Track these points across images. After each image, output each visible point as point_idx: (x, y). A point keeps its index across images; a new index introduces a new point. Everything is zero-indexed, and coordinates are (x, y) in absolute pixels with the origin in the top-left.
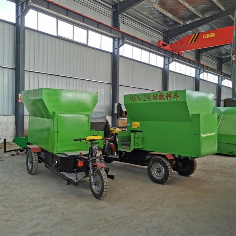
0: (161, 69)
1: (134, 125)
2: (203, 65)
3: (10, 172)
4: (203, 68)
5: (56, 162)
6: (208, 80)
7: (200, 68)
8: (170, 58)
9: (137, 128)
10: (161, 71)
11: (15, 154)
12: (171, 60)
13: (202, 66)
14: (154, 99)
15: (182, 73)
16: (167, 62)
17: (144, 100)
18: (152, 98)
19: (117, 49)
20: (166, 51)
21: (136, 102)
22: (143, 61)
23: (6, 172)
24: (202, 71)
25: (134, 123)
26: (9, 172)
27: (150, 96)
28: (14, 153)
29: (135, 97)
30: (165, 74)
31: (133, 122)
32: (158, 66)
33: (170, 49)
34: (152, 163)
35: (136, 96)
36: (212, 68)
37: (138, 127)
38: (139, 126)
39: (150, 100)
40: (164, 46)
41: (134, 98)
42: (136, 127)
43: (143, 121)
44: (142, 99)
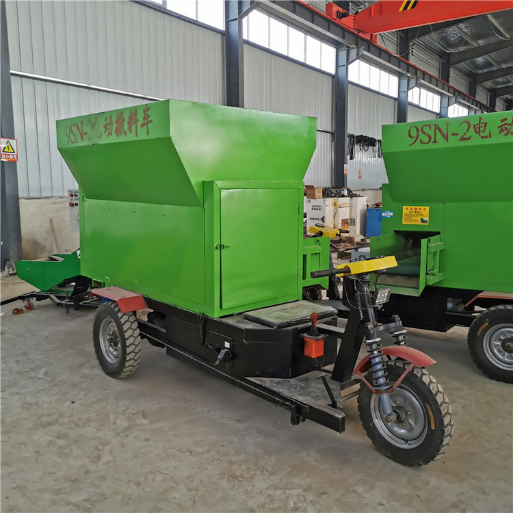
0: (330, 78)
1: (405, 214)
2: (416, 69)
3: (46, 373)
4: (416, 75)
5: (227, 345)
6: (422, 106)
7: (409, 75)
8: (352, 48)
9: (419, 223)
10: (329, 81)
11: (24, 309)
12: (353, 53)
13: (414, 70)
14: (505, 132)
15: (373, 87)
16: (343, 61)
17: (462, 139)
18: (495, 131)
19: (237, 22)
20: (344, 31)
21: (431, 146)
22: (291, 56)
23: (32, 374)
24: (413, 82)
25: (406, 210)
26: (41, 374)
27: (486, 124)
28: (20, 304)
29: (426, 129)
30: (340, 89)
31: (404, 207)
32: (324, 69)
33: (352, 27)
34: (486, 324)
35: (430, 126)
36: (433, 77)
37: (422, 221)
38: (427, 219)
39: (486, 137)
40: (341, 18)
41: (424, 133)
42: (416, 221)
43: (443, 203)
44: (453, 134)
